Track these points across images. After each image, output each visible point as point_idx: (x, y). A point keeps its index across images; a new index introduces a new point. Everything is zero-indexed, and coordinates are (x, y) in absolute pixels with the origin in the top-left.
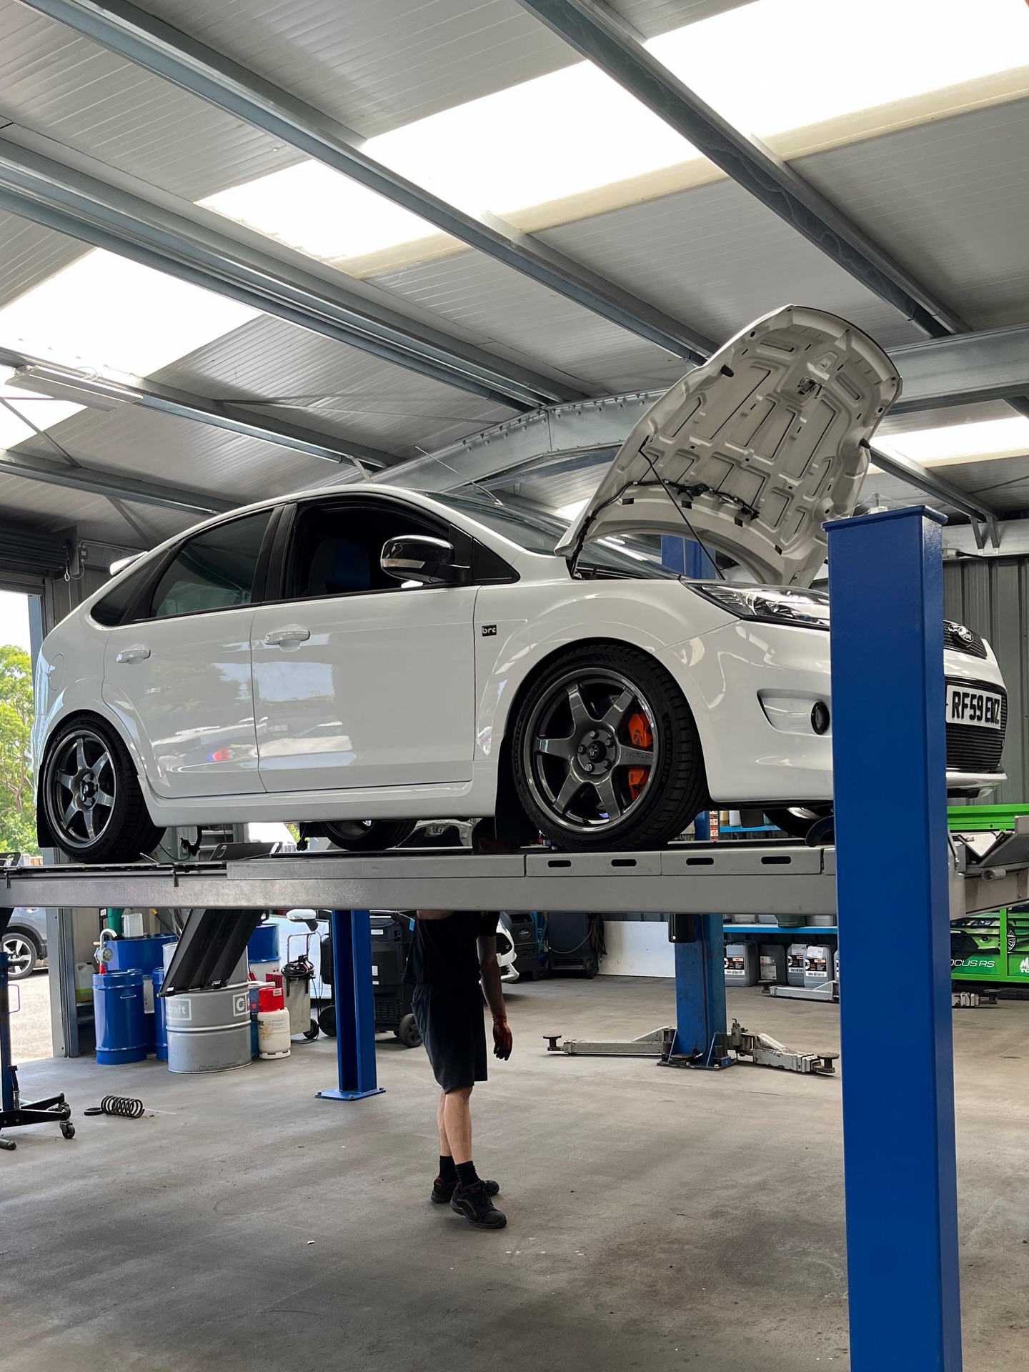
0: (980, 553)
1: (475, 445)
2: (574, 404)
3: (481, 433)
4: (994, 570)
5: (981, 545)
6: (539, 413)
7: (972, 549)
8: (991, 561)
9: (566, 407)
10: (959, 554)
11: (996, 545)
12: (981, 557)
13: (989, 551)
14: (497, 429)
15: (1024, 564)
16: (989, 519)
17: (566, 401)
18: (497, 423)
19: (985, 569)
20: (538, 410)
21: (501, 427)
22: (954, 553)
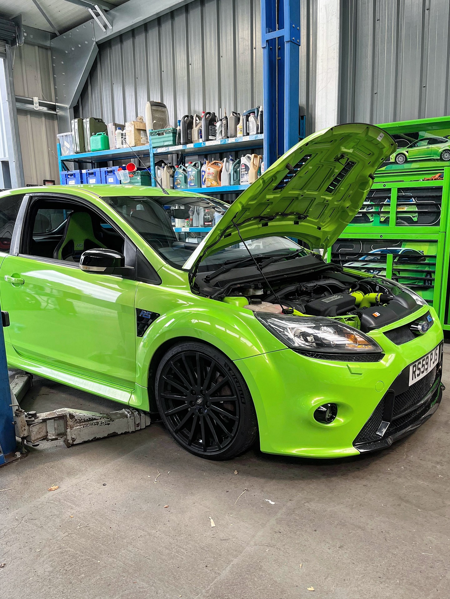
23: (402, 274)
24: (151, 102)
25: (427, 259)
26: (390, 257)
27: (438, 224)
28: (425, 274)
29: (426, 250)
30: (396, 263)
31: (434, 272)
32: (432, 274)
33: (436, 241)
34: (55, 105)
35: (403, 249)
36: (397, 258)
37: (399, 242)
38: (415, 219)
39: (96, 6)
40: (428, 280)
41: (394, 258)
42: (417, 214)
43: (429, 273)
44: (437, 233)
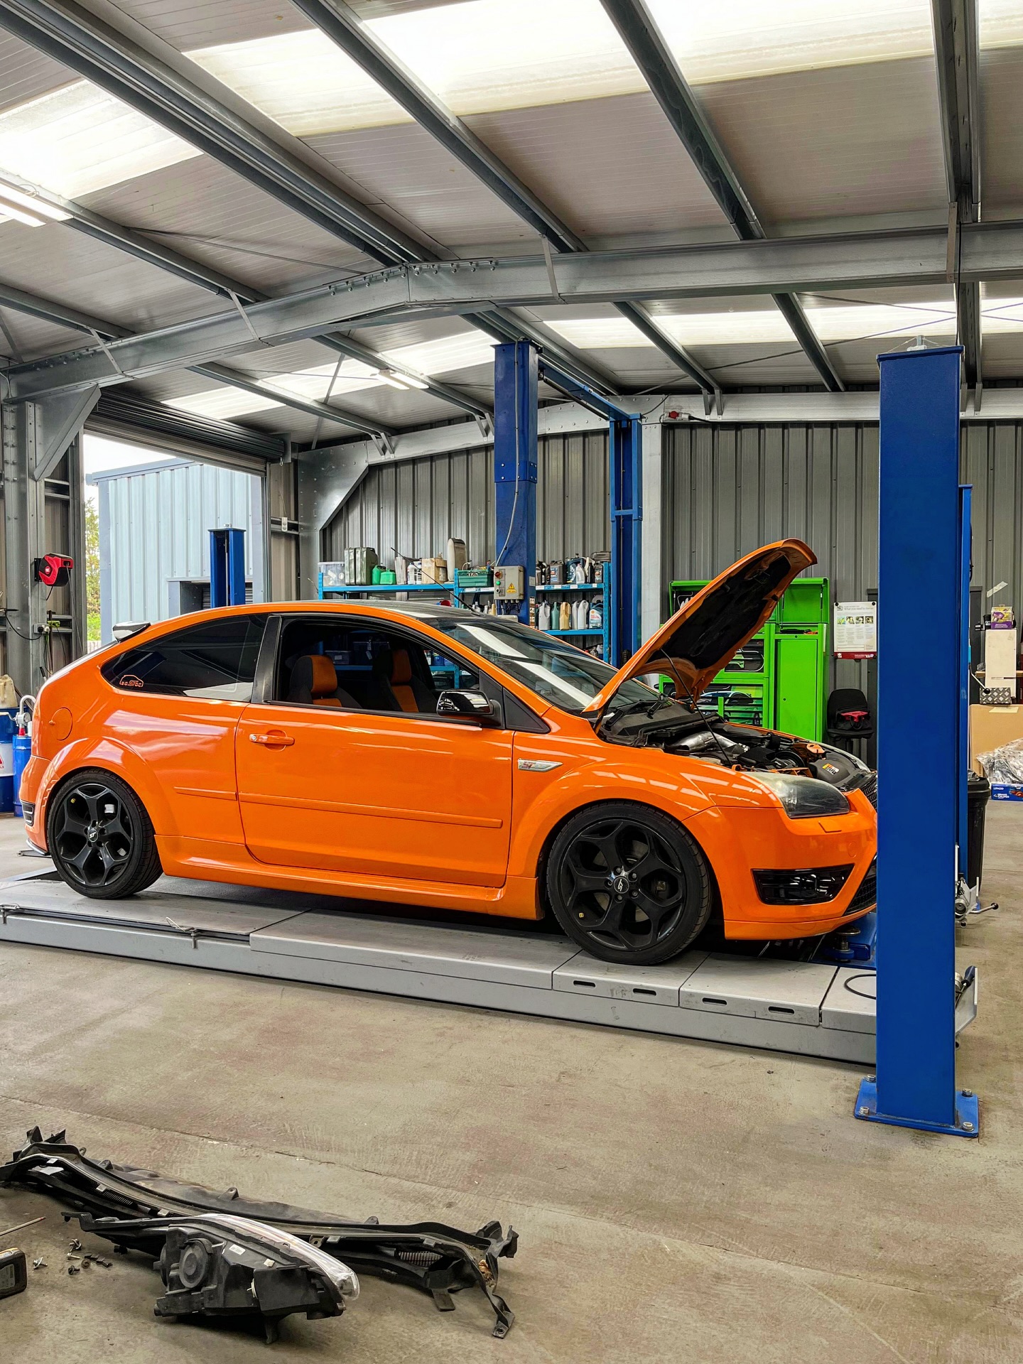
0: (707, 418)
1: (337, 291)
2: (433, 264)
3: (346, 280)
4: (716, 433)
5: (708, 413)
6: (400, 268)
7: (700, 414)
8: (714, 426)
9: (425, 266)
10: (691, 418)
11: (720, 413)
12: (707, 421)
13: (714, 417)
14: (361, 278)
15: (740, 430)
16: (717, 392)
17: (426, 260)
18: (362, 274)
19: (710, 431)
20: (399, 266)
21: (365, 278)
22: (687, 417)
23: (733, 715)
24: (454, 539)
25: (754, 701)
26: (721, 699)
27: (762, 671)
28: (753, 714)
29: (753, 693)
30: (727, 705)
31: (761, 712)
32: (760, 714)
33: (762, 685)
34: (298, 525)
35: (732, 692)
36: (728, 700)
37: (730, 686)
38: (742, 666)
39: (382, 434)
40: (757, 719)
41: (725, 700)
42: (743, 662)
43: (757, 713)
44: (763, 678)
